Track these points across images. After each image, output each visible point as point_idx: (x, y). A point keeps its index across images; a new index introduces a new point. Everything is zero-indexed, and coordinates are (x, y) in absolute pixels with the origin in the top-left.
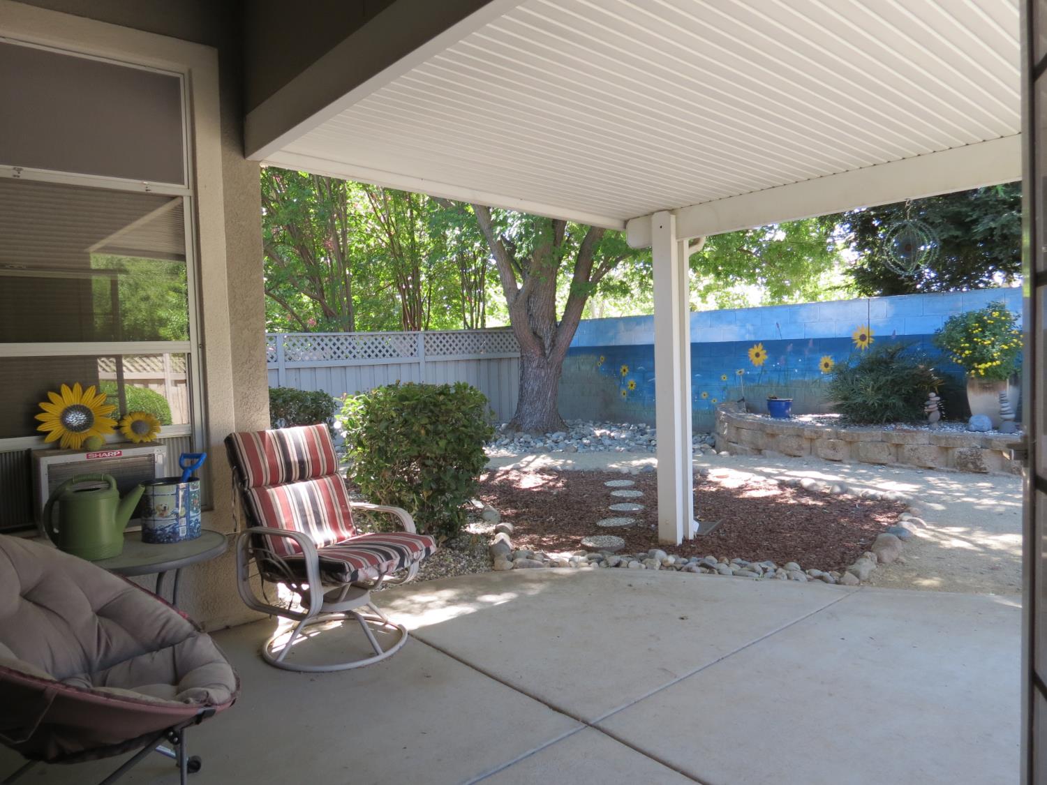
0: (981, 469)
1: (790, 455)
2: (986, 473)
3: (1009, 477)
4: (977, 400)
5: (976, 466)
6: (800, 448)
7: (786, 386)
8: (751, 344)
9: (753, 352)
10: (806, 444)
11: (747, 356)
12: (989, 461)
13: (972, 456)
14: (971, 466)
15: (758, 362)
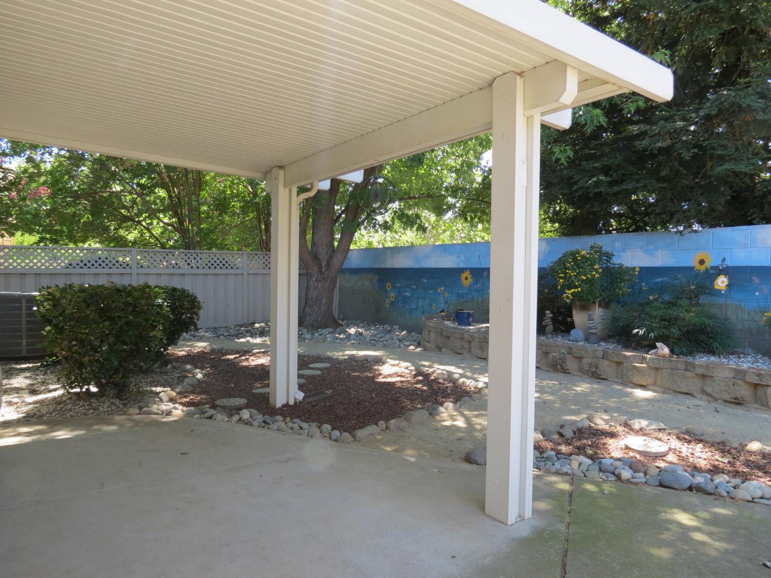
0: (565, 370)
1: (456, 353)
2: (569, 373)
3: (581, 377)
4: (579, 317)
5: (562, 368)
6: (462, 348)
7: (482, 302)
8: (461, 271)
9: (464, 275)
10: (466, 345)
11: (460, 279)
12: (571, 364)
13: (560, 359)
14: (559, 367)
15: (466, 283)
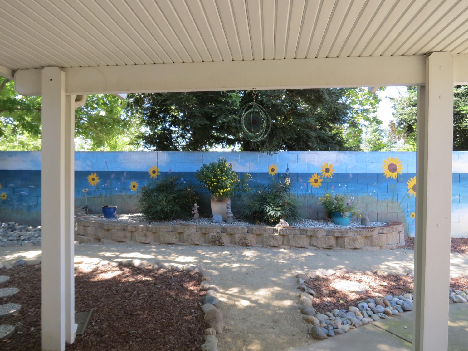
0: (221, 244)
1: (119, 242)
2: (224, 245)
3: (234, 247)
4: (216, 207)
5: (220, 242)
6: (125, 237)
7: (111, 198)
8: (89, 173)
9: (90, 178)
10: (128, 235)
11: (87, 180)
12: (225, 239)
13: (218, 237)
14: (217, 242)
15: (94, 183)
